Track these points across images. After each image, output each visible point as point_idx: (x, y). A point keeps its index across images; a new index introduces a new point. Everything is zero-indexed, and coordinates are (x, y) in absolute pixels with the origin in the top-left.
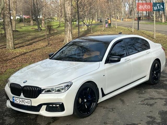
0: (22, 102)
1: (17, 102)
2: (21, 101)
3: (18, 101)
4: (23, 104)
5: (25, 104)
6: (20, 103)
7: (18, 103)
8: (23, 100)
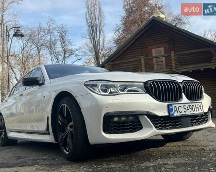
0: (190, 110)
1: (179, 113)
2: (189, 107)
3: (181, 109)
4: (193, 112)
5: (195, 112)
6: (187, 112)
7: (183, 113)
8: (192, 104)
